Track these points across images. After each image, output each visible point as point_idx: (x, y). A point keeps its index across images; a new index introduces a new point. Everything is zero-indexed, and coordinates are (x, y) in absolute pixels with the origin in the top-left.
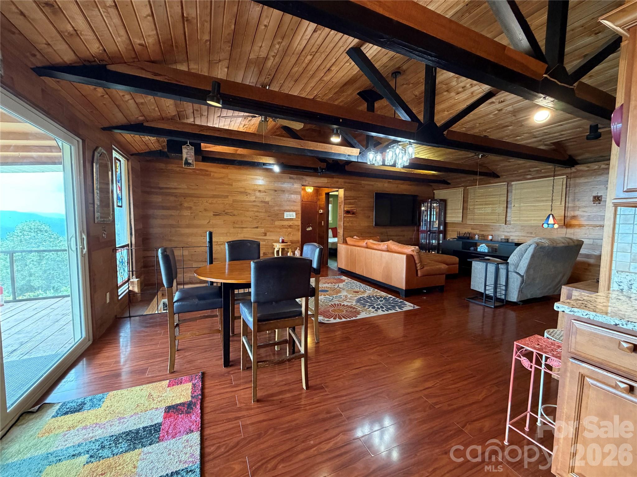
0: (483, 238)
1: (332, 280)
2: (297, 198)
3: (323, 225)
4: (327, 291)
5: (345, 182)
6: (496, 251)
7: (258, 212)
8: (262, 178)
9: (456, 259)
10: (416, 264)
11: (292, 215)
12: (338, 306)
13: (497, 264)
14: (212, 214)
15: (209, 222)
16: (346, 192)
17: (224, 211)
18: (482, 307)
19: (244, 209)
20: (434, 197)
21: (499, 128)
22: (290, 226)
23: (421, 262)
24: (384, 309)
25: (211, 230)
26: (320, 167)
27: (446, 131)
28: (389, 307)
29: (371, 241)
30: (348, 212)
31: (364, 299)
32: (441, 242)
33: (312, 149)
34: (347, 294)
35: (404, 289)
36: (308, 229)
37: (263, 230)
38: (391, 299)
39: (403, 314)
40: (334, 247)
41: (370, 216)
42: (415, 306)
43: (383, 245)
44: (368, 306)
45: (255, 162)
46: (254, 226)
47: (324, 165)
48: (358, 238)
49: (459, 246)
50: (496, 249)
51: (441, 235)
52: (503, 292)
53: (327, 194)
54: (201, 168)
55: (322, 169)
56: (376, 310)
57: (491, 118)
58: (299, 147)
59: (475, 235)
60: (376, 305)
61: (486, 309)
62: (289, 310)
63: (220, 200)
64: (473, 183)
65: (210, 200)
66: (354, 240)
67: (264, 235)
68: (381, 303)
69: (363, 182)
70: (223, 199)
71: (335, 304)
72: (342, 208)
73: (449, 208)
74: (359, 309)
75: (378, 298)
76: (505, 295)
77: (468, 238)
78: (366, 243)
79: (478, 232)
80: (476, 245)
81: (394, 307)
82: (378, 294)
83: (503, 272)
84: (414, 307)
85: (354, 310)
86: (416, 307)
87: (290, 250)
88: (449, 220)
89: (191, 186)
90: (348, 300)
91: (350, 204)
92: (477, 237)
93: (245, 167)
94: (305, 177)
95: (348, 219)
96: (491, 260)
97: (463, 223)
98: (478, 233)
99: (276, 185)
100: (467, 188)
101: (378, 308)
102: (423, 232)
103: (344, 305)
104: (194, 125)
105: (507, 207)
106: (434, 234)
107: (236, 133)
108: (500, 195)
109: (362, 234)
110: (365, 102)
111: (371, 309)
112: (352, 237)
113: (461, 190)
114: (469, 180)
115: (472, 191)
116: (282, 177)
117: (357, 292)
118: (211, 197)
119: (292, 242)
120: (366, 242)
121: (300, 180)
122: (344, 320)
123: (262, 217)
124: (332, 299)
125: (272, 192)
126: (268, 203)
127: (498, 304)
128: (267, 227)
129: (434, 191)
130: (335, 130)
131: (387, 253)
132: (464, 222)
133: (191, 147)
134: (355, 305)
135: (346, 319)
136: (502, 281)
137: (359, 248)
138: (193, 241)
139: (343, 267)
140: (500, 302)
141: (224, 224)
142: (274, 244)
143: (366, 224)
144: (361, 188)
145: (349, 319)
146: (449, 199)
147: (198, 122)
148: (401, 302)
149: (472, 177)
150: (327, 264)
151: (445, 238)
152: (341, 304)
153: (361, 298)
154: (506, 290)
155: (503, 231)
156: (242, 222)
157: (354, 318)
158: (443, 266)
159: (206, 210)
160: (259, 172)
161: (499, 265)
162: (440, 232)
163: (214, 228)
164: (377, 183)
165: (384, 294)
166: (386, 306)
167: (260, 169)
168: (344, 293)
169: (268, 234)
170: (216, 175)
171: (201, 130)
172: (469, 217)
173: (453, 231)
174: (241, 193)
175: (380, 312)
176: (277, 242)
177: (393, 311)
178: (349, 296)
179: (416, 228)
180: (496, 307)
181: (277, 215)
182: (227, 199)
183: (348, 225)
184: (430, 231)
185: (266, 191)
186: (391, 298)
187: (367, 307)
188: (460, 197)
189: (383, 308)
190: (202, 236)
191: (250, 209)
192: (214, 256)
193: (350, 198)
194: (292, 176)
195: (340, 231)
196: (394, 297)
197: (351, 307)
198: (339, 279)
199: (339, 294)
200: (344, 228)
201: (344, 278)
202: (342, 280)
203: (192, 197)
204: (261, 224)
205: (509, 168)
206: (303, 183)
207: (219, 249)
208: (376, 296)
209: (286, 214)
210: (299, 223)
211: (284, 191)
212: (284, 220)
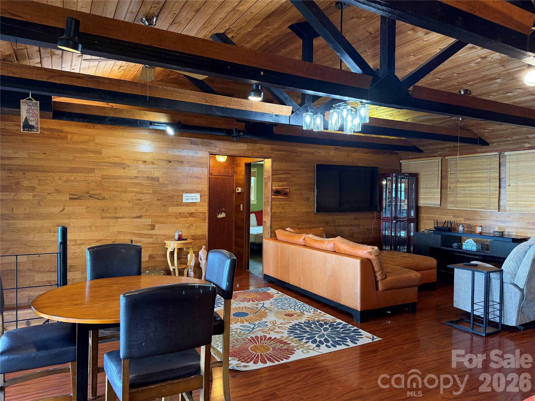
0: (470, 230)
1: (254, 296)
2: (203, 172)
3: (242, 209)
4: (246, 314)
5: (273, 150)
6: (488, 249)
7: (141, 193)
8: (149, 142)
9: (433, 262)
10: (375, 272)
11: (195, 198)
12: (261, 339)
13: (487, 272)
14: (67, 197)
15: (64, 209)
16: (275, 163)
17: (88, 193)
18: (469, 336)
19: (120, 189)
20: (401, 170)
21: (485, 80)
22: (191, 214)
23: (382, 268)
24: (329, 344)
25: (65, 222)
26: (236, 129)
27: (412, 87)
28: (337, 339)
29: (311, 236)
30: (277, 192)
31: (301, 327)
32: (412, 234)
33: (222, 106)
34: (275, 319)
35: (359, 310)
36: (219, 216)
37: (149, 221)
38: (340, 326)
39: (358, 352)
40: (258, 241)
41: (309, 198)
42: (375, 337)
43: (329, 243)
44: (307, 339)
45: (137, 120)
46: (136, 216)
47: (242, 126)
48: (292, 230)
49: (437, 240)
50: (487, 245)
51: (412, 224)
52: (498, 313)
53: (248, 166)
54: (51, 127)
55: (240, 132)
56: (318, 346)
57: (473, 67)
58: (203, 103)
59: (458, 225)
60: (319, 337)
61: (476, 339)
62: (179, 366)
63: (80, 176)
64: (453, 152)
65: (65, 176)
66: (287, 233)
67: (150, 228)
68: (325, 333)
69: (299, 149)
70: (86, 175)
71: (257, 337)
72: (269, 187)
73: (422, 185)
74: (293, 344)
75: (321, 325)
76: (500, 317)
77: (449, 230)
78: (304, 239)
79: (462, 220)
80: (460, 240)
81: (344, 340)
82: (322, 318)
83: (495, 284)
84: (373, 339)
85: (286, 347)
86: (377, 339)
87: (191, 251)
88: (422, 203)
89: (34, 153)
90: (277, 329)
91: (281, 180)
92: (461, 228)
93: (122, 127)
94: (214, 142)
95: (277, 203)
96: (480, 265)
97: (442, 208)
98: (463, 222)
99: (170, 153)
100: (446, 158)
101: (321, 342)
102: (386, 219)
103: (270, 338)
104: (42, 69)
105: (500, 187)
106: (402, 223)
107: (107, 81)
108: (490, 169)
109: (297, 225)
110: (300, 39)
111: (310, 343)
112: (284, 229)
113: (438, 160)
114: (448, 147)
115: (453, 162)
116: (179, 142)
117: (291, 315)
118: (68, 172)
119: (194, 238)
120: (303, 237)
121: (207, 145)
122: (269, 364)
123: (148, 201)
124: (253, 329)
125: (164, 164)
126: (158, 180)
127: (490, 330)
128: (156, 216)
129: (401, 161)
130: (254, 85)
131: (334, 256)
132: (443, 206)
133: (34, 101)
134: (287, 338)
135: (273, 362)
136: (495, 296)
137: (293, 247)
138: (36, 239)
139: (271, 273)
140: (493, 326)
141: (87, 212)
142: (167, 242)
143: (304, 210)
144: (297, 158)
145: (277, 363)
146: (422, 173)
147: (47, 64)
148: (354, 331)
149: (452, 144)
150: (248, 268)
151: (417, 229)
152: (266, 336)
153: (296, 324)
154: (501, 310)
155: (497, 221)
156: (116, 209)
157: (285, 361)
158: (414, 275)
159: (58, 191)
160: (144, 133)
161: (491, 274)
162: (410, 220)
163: (70, 218)
164: (319, 151)
165: (329, 317)
166: (333, 338)
167: (145, 129)
168: (270, 318)
169: (157, 226)
170: (76, 138)
171: (52, 77)
172: (450, 199)
173: (428, 219)
174: (116, 164)
175: (324, 350)
176: (171, 238)
177: (343, 347)
178: (279, 322)
179: (375, 214)
180: (488, 335)
181: (171, 197)
182: (92, 175)
183: (277, 211)
184: (396, 218)
185: (155, 161)
186: (341, 323)
187: (305, 341)
188: (437, 170)
189: (328, 341)
190: (50, 232)
191: (129, 189)
192: (69, 262)
193: (280, 172)
194: (194, 139)
195: (267, 219)
196: (344, 323)
197: (281, 342)
198: (265, 293)
199: (264, 320)
200: (271, 216)
201: (272, 291)
202: (269, 294)
203: (36, 171)
204: (147, 211)
205: (501, 132)
206: (211, 151)
207: (78, 250)
208: (318, 322)
209: (185, 195)
210: (205, 209)
211: (182, 162)
212: (181, 204)
